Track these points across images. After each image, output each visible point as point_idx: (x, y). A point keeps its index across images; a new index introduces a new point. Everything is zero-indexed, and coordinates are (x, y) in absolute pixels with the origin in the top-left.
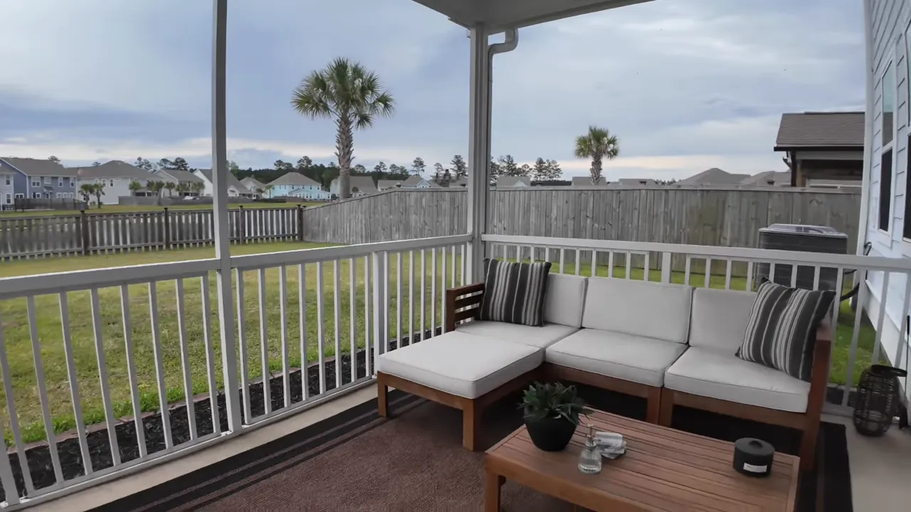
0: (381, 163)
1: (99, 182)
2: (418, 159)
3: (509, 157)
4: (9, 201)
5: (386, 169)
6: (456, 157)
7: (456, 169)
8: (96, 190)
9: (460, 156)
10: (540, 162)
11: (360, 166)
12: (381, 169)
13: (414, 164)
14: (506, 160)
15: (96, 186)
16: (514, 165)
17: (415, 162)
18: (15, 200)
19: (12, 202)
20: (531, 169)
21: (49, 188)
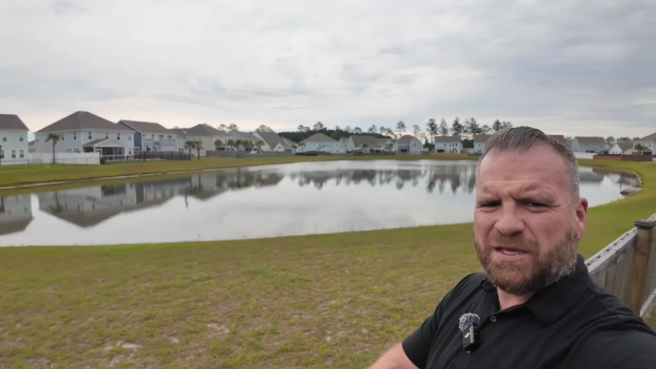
0: (373, 126)
1: (197, 139)
2: (401, 122)
3: (472, 119)
4: (130, 153)
5: (377, 130)
6: (431, 120)
7: (430, 129)
8: (196, 146)
9: (434, 119)
10: (498, 123)
11: (357, 128)
12: (373, 130)
13: (398, 126)
14: (470, 122)
15: (197, 143)
16: (476, 126)
17: (398, 124)
18: (135, 153)
19: (133, 154)
20: (490, 129)
21: (157, 143)
